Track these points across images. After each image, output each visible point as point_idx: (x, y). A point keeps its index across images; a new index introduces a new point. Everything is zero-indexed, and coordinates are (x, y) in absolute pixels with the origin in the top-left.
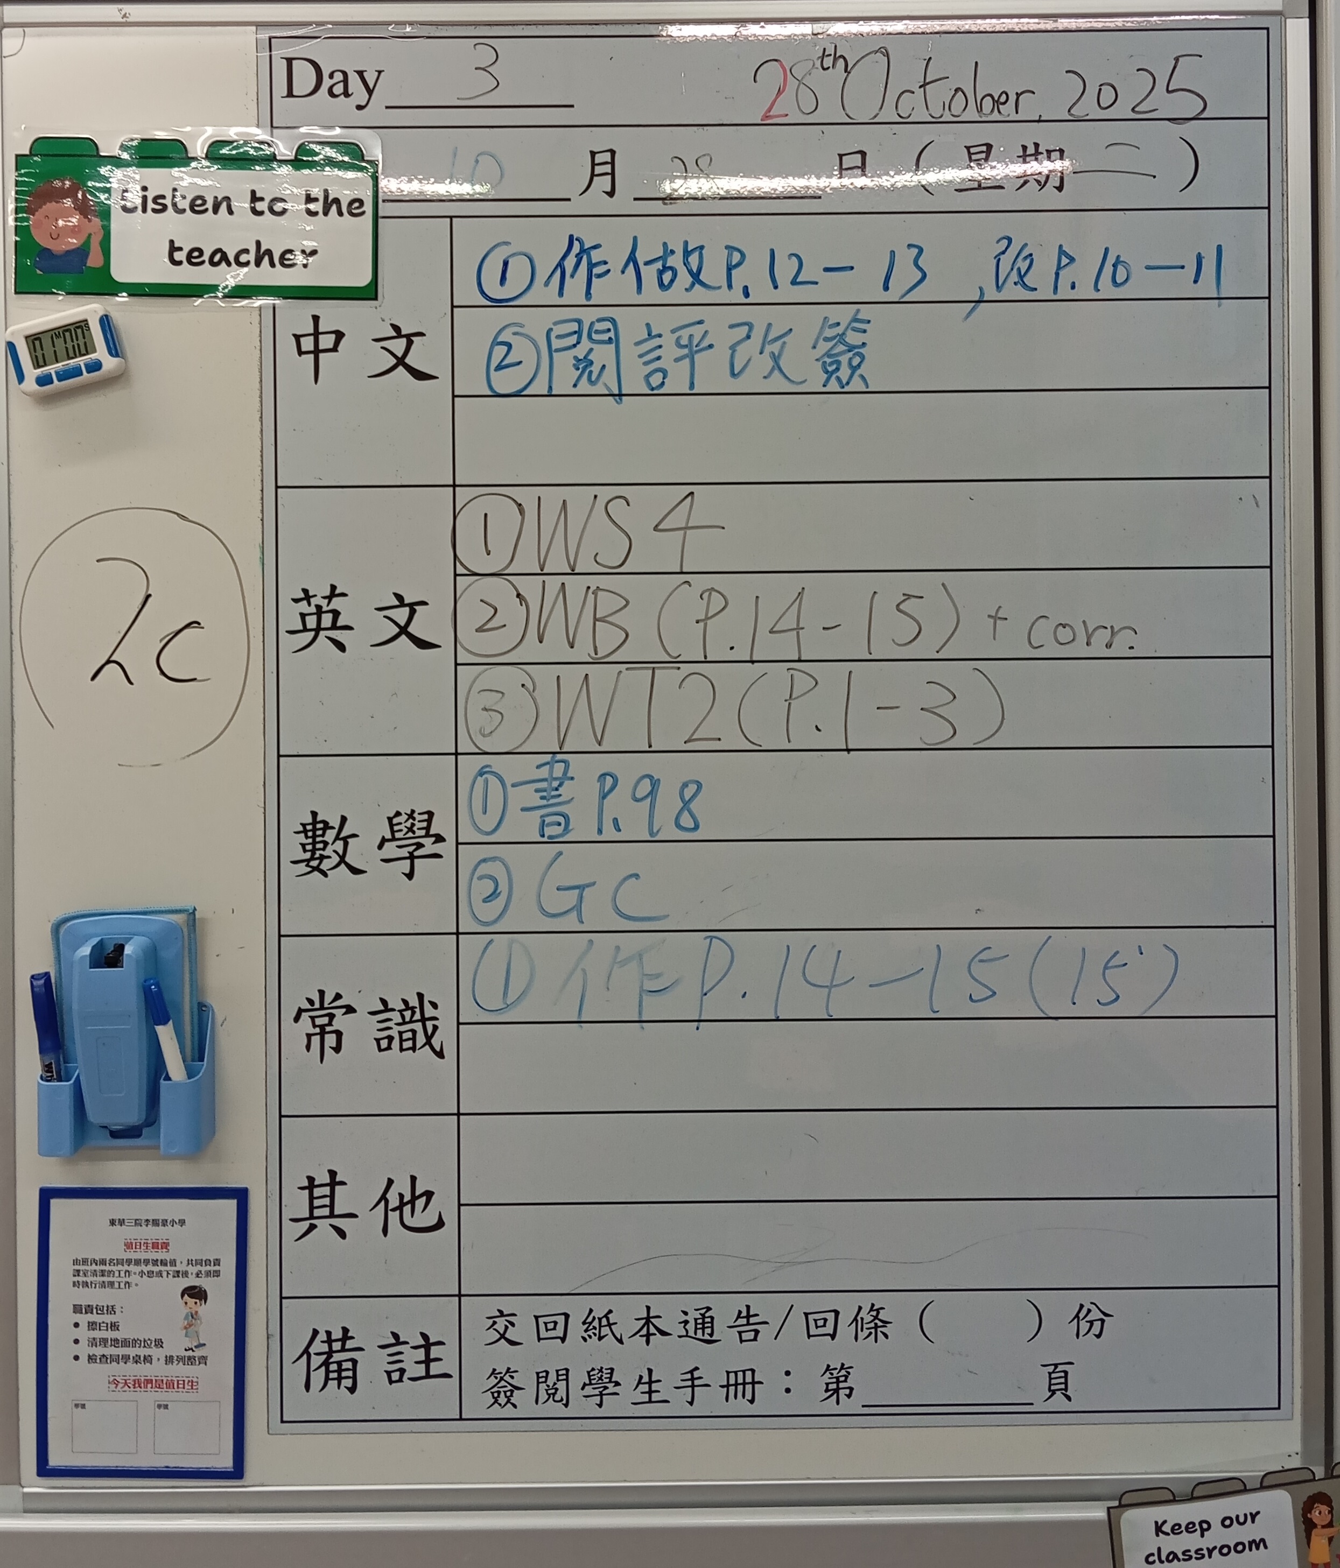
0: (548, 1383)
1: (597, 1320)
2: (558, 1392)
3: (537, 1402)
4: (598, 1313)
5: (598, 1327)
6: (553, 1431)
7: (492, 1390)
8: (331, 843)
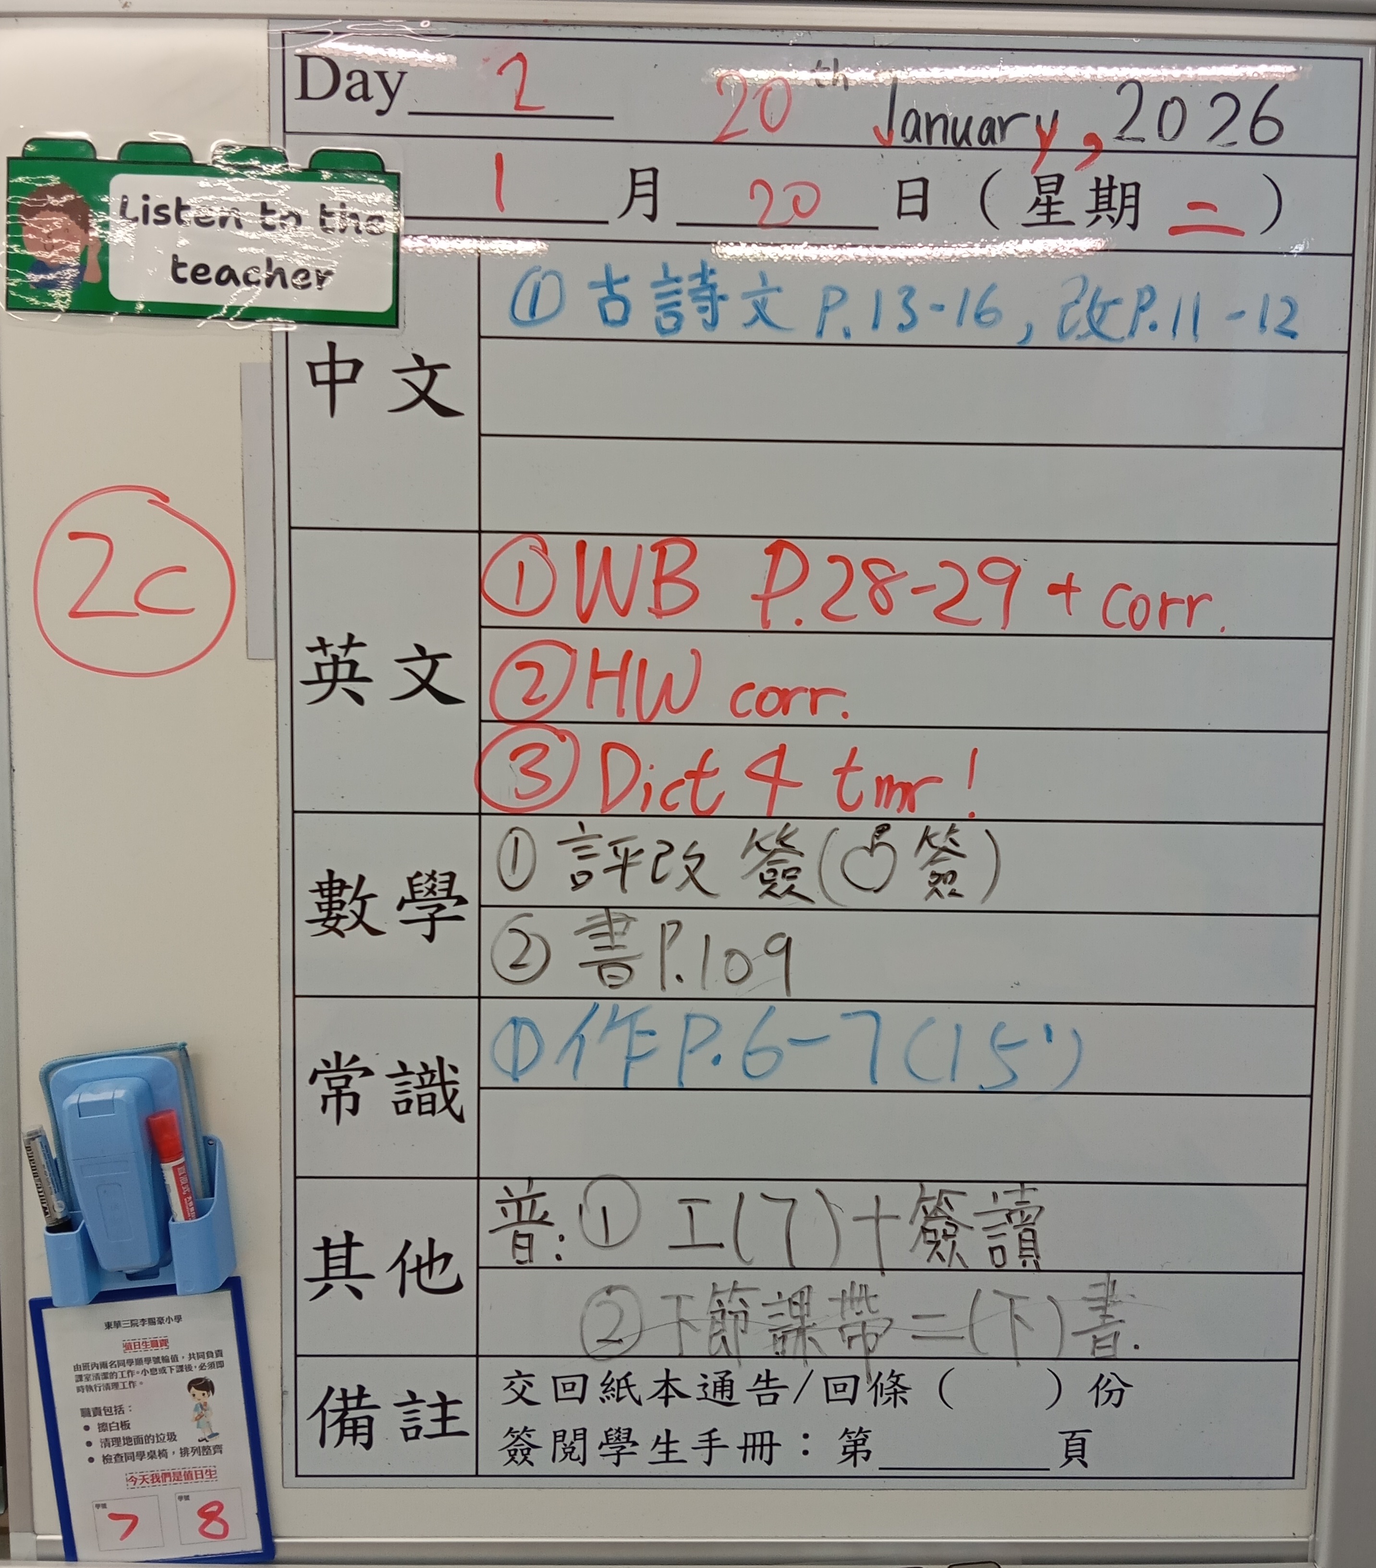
0: (565, 1442)
1: (615, 1383)
2: (575, 1451)
3: (554, 1460)
4: (617, 1375)
5: (615, 1387)
6: (569, 1488)
7: (510, 1448)
8: (348, 901)
